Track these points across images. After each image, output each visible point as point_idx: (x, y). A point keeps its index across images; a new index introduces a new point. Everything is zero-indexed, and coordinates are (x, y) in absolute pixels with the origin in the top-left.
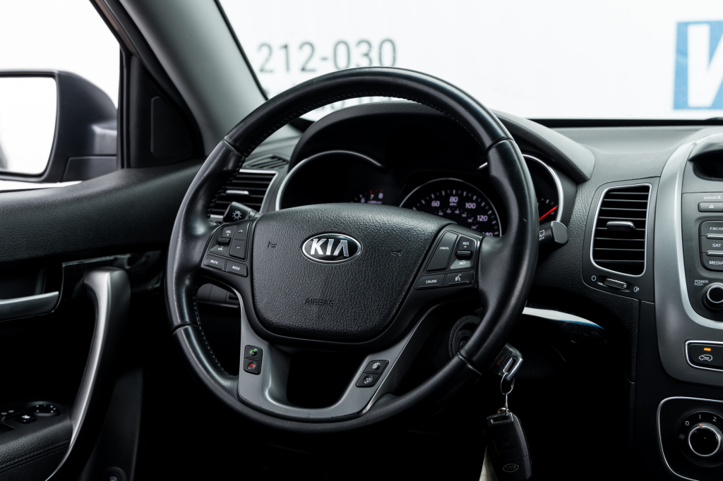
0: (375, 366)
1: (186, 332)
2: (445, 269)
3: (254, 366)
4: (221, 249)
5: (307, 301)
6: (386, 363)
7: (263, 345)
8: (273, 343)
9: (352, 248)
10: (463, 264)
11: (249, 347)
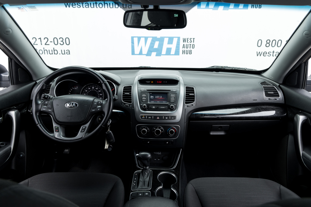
0: (84, 128)
1: (40, 125)
2: (96, 108)
3: (57, 131)
4: (45, 106)
5: (68, 116)
6: (86, 127)
7: (58, 126)
8: (60, 125)
9: (76, 105)
10: (99, 106)
11: (55, 127)
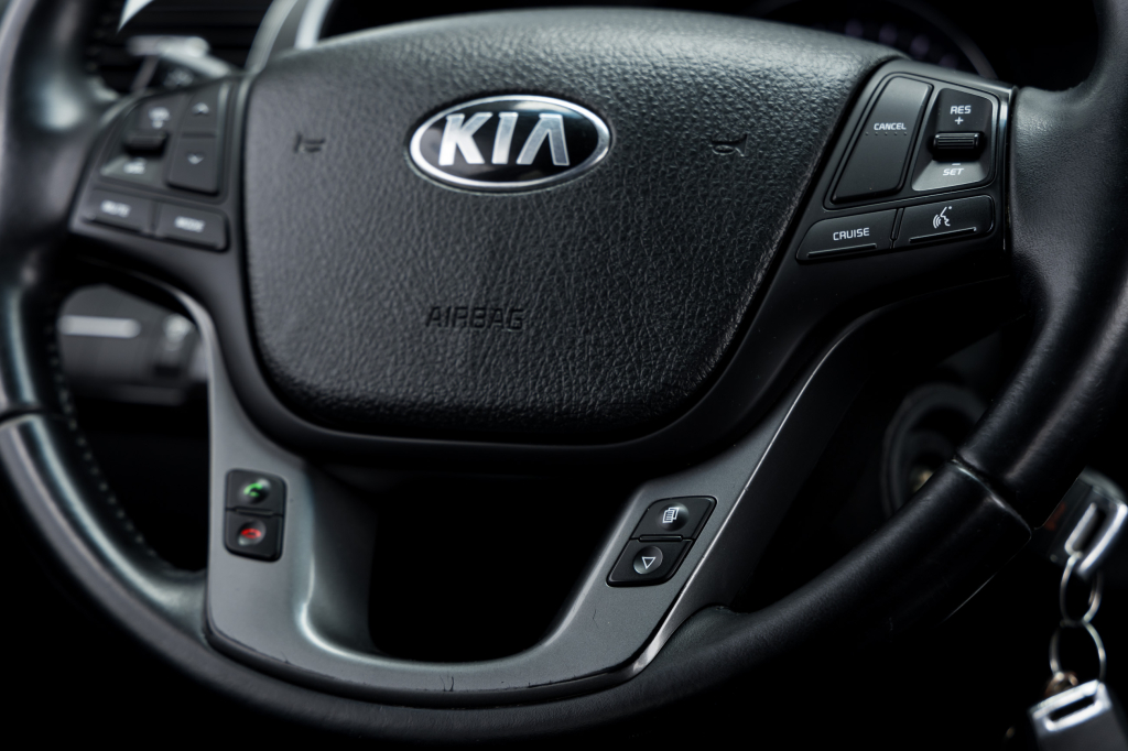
0: (670, 515)
1: (27, 435)
2: (895, 192)
3: (259, 534)
4: (136, 168)
5: (434, 315)
6: (705, 508)
7: (285, 468)
9: (580, 137)
10: (954, 174)
11: (237, 478)
